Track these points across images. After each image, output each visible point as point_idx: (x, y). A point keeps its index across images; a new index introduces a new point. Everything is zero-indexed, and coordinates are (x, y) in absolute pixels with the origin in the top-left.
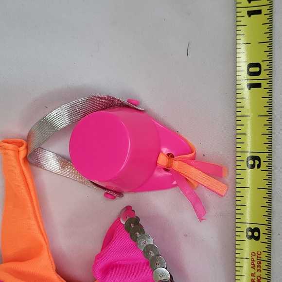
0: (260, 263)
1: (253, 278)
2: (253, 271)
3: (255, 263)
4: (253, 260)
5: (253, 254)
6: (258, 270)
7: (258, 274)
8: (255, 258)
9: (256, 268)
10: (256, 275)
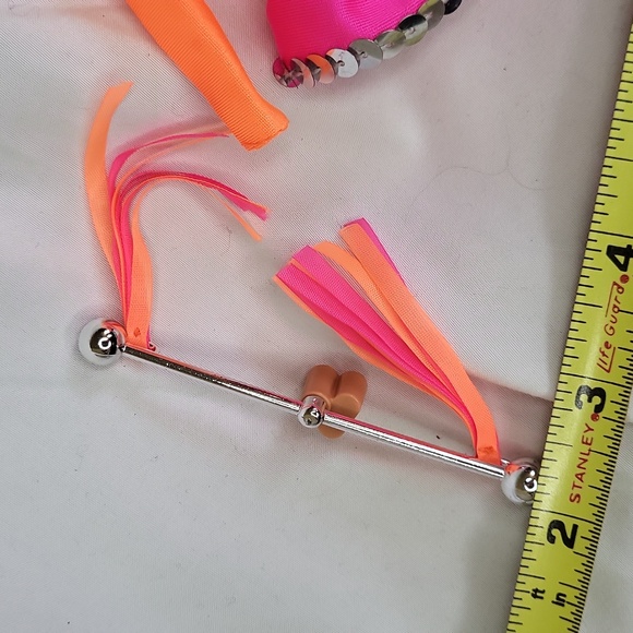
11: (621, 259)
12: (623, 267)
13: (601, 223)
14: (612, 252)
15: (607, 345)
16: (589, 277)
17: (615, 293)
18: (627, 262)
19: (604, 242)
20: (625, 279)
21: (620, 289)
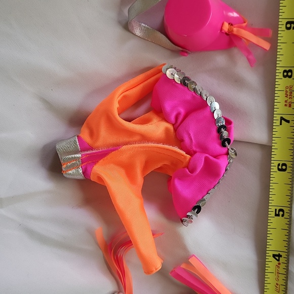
0: (292, 93)
1: (286, 103)
2: (286, 99)
3: (288, 94)
4: (287, 92)
5: (287, 87)
6: (290, 98)
7: (289, 100)
8: (288, 90)
9: (288, 97)
10: (288, 101)
11: (277, 258)
12: (278, 260)
13: (270, 248)
14: (274, 256)
15: (277, 284)
16: (269, 264)
17: (277, 268)
18: (279, 259)
19: (271, 253)
20: (279, 264)
21: (279, 267)
